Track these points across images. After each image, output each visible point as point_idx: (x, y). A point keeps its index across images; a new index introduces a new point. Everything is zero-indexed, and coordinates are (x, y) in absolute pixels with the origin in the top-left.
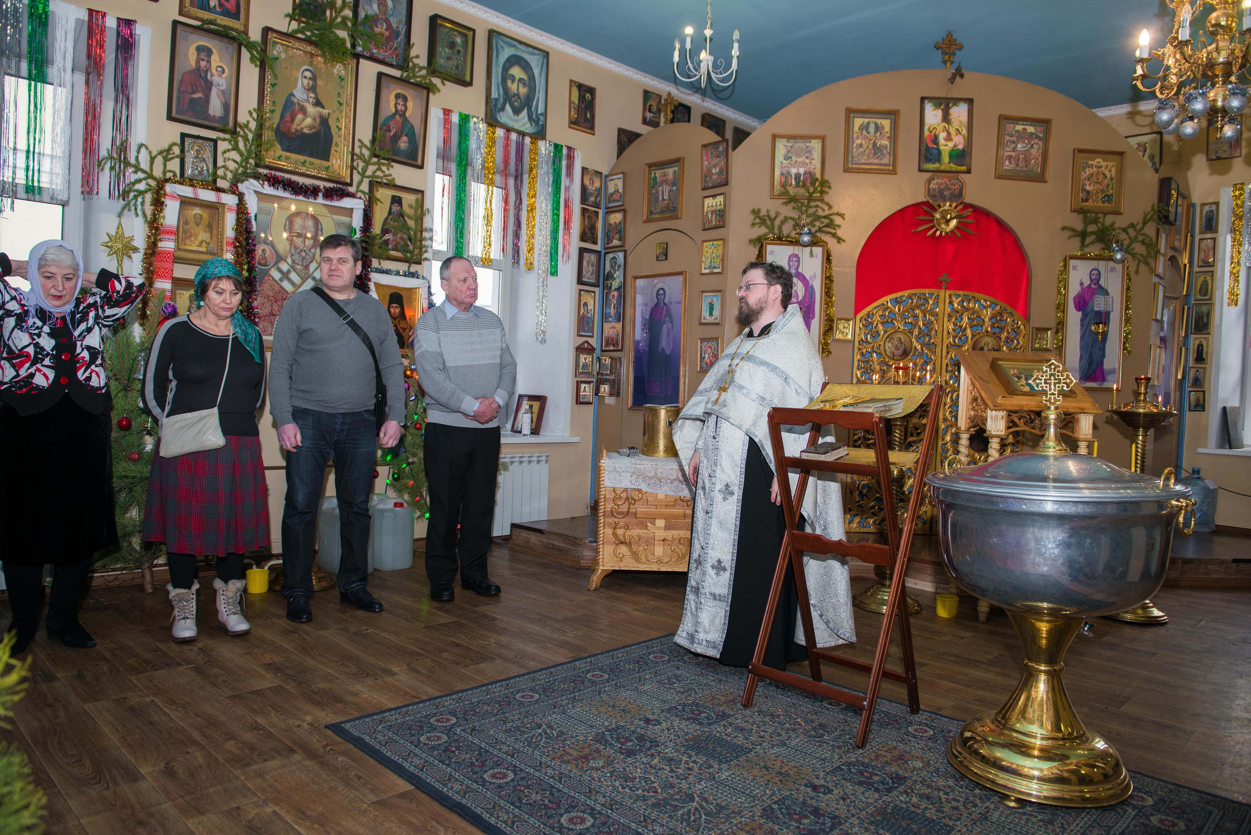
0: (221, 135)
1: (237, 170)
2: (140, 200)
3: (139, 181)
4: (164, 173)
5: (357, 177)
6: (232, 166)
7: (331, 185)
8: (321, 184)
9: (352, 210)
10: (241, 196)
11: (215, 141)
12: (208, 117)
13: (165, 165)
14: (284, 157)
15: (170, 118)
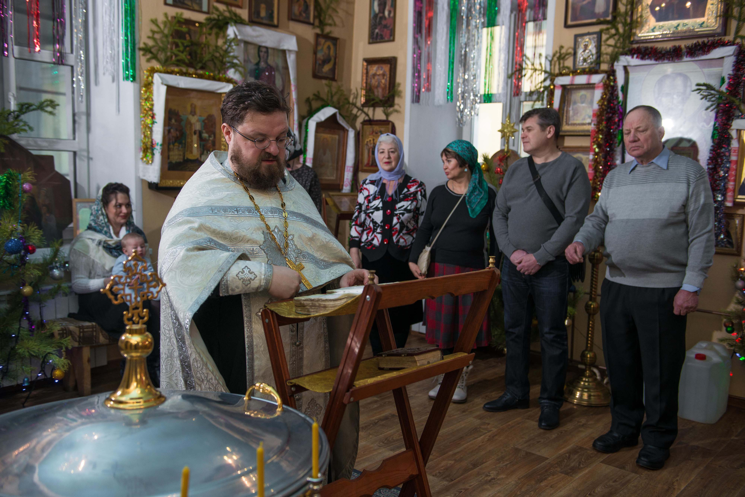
0: (604, 27)
1: (613, 52)
2: (546, 93)
3: (545, 80)
4: (559, 69)
5: (733, 24)
6: (610, 50)
7: (694, 41)
8: (683, 44)
9: (723, 58)
10: (611, 73)
11: (599, 34)
12: (593, 15)
13: (559, 64)
14: (657, 27)
15: (566, 26)
